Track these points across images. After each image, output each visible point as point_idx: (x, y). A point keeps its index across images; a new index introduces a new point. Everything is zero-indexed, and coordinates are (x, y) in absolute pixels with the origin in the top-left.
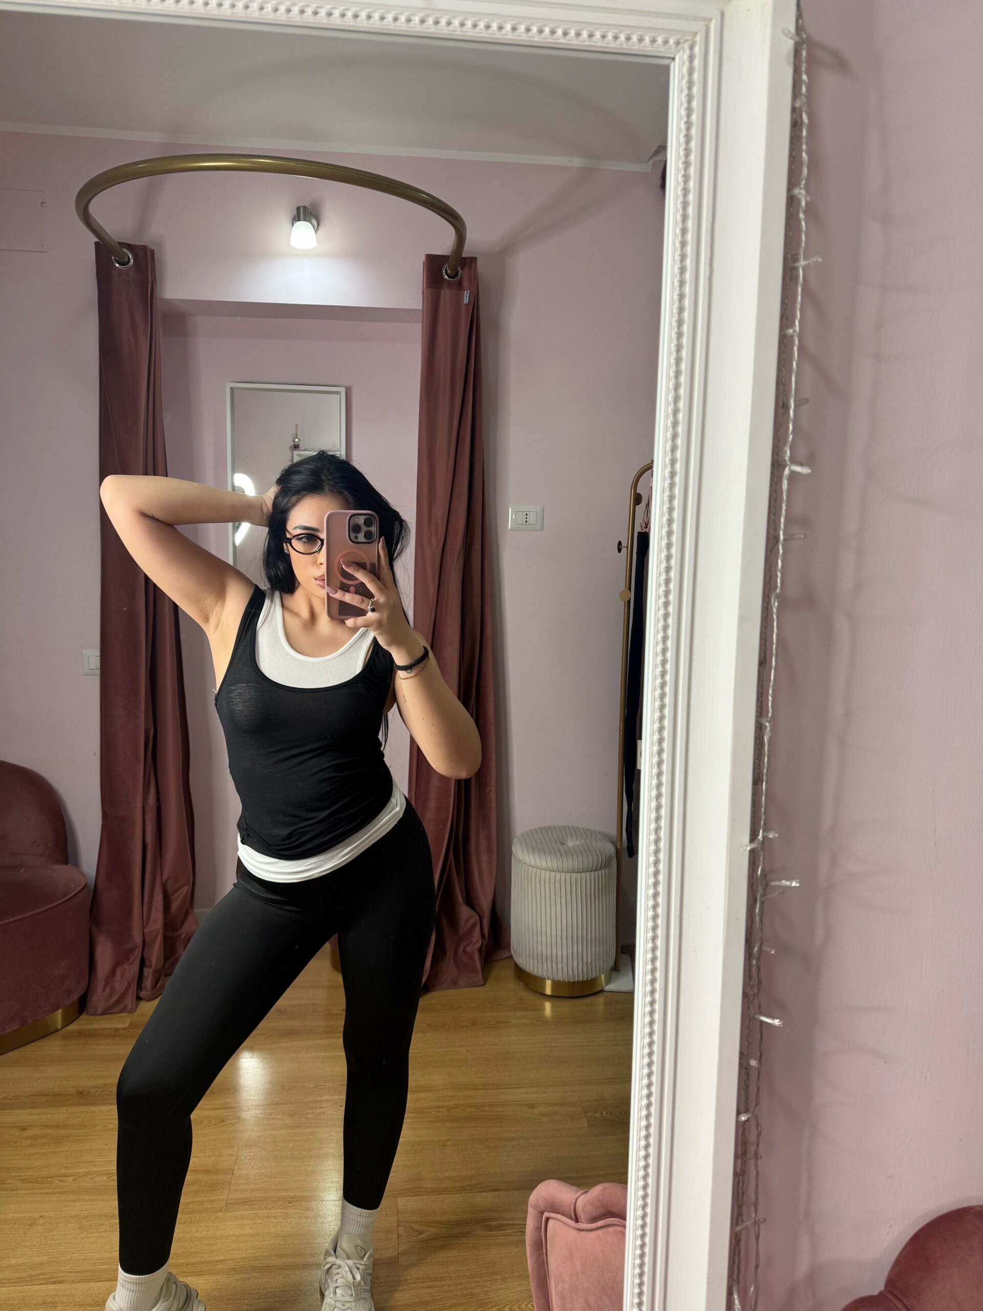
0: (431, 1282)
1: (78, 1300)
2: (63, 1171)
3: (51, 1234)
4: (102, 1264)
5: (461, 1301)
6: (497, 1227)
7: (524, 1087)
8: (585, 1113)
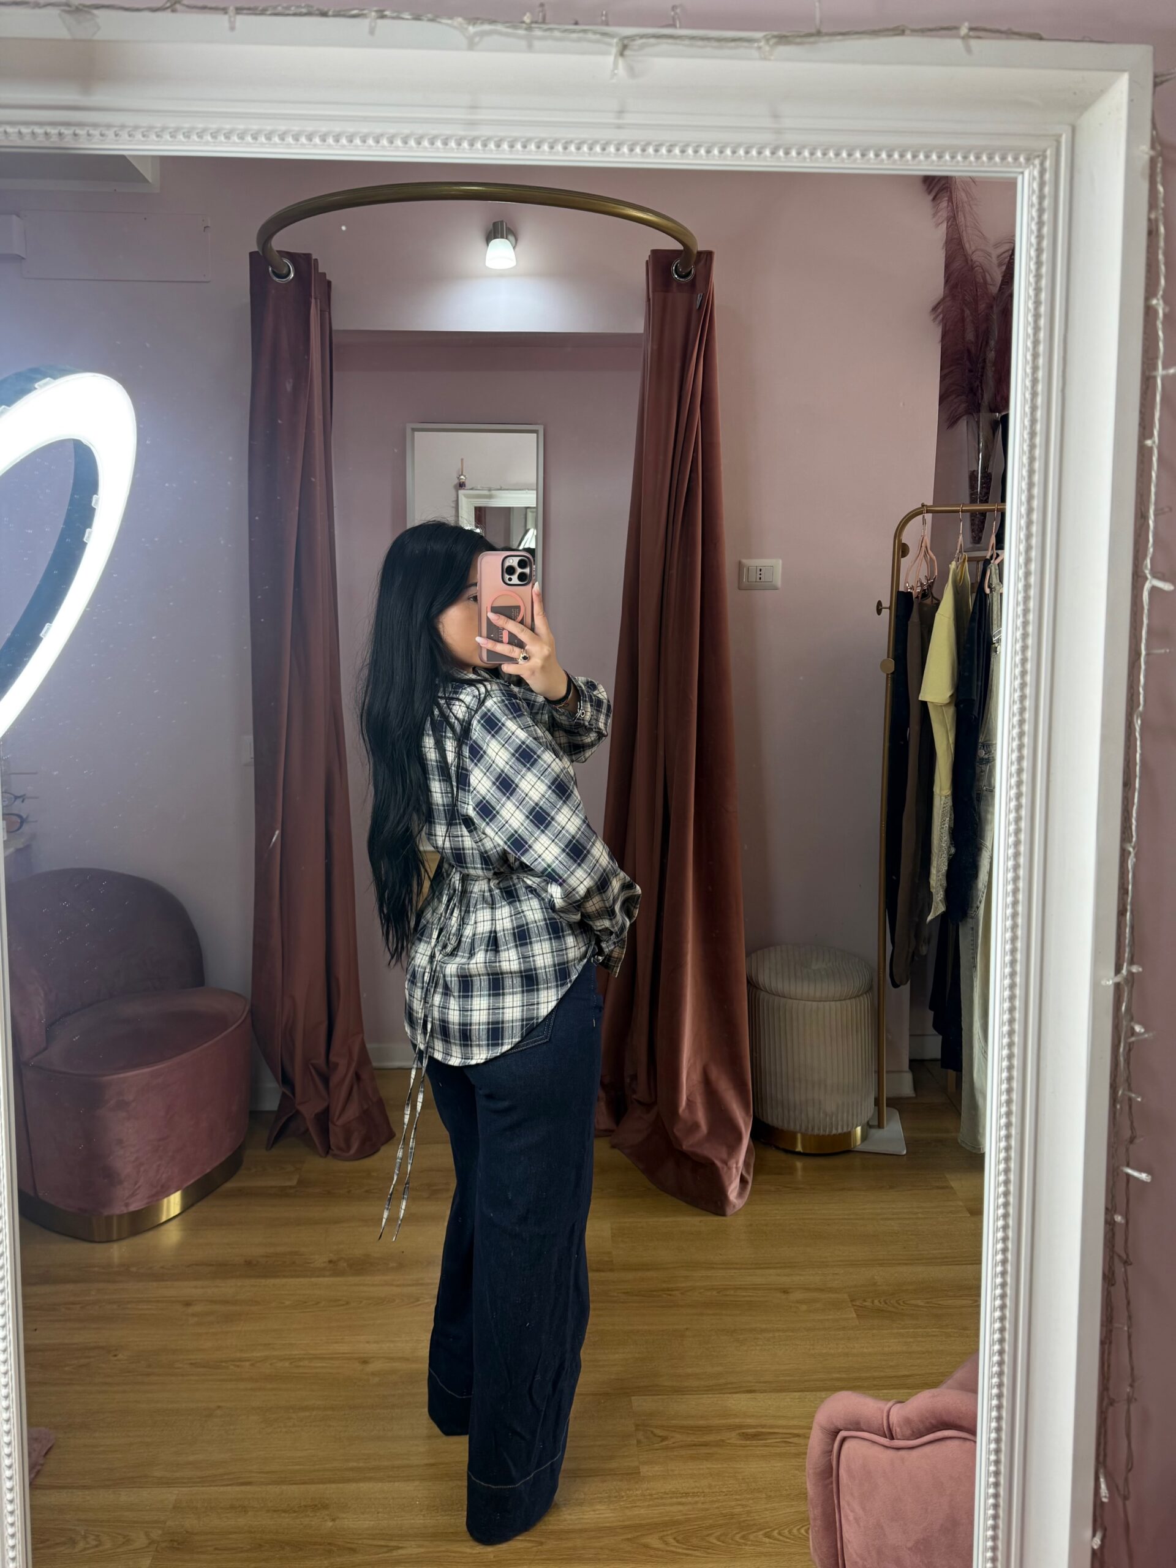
0: (681, 1497)
1: (271, 1504)
2: (239, 1355)
3: (232, 1427)
4: (294, 1464)
6: (755, 1435)
7: (775, 1268)
8: (852, 1301)
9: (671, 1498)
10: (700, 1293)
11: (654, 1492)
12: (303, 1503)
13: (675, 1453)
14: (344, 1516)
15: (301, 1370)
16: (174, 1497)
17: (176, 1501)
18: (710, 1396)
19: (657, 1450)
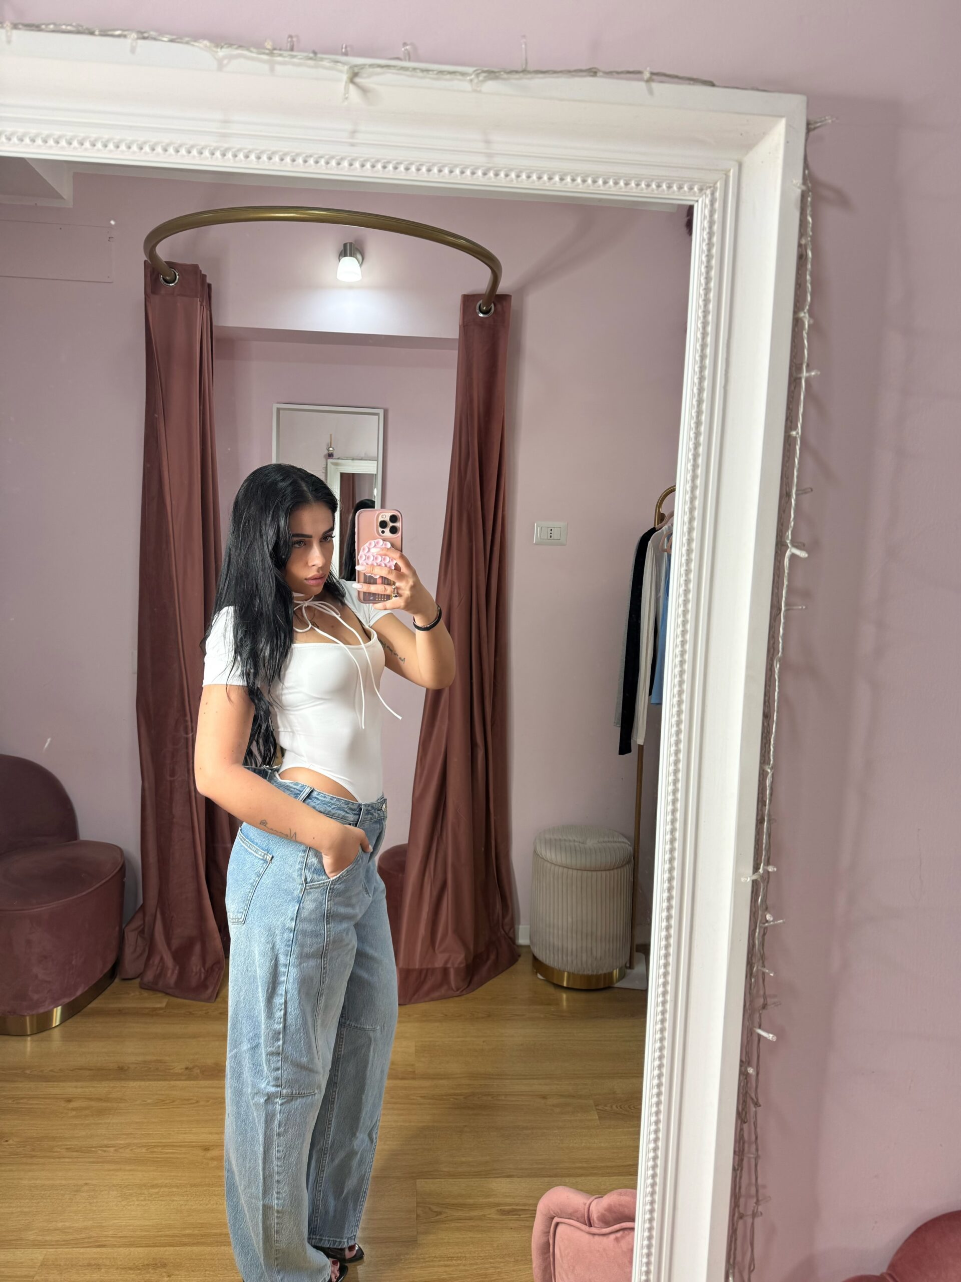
0: (447, 1261)
1: (119, 1263)
2: (106, 1142)
3: (95, 1200)
4: (142, 1230)
6: (511, 1211)
7: (537, 1079)
8: (596, 1106)
9: (440, 1261)
10: (478, 1098)
11: (427, 1256)
12: (146, 1262)
13: (447, 1226)
14: (178, 1273)
15: (155, 1156)
16: (41, 1258)
17: (44, 1259)
18: (478, 1179)
19: (432, 1222)
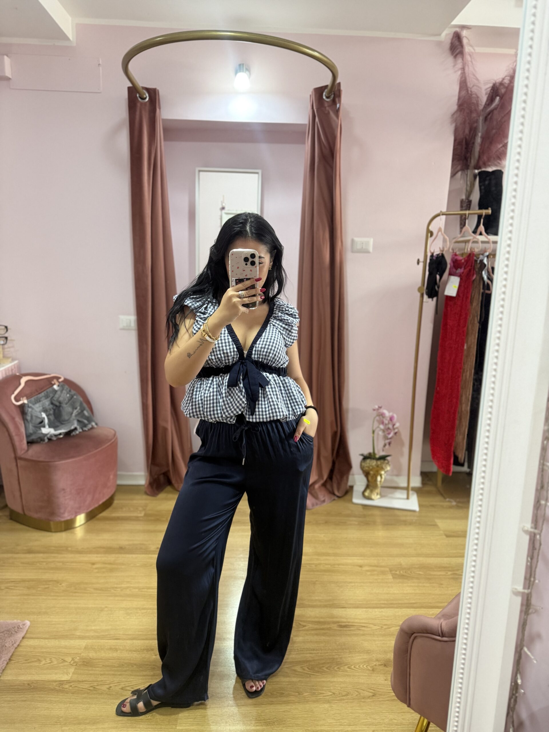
0: (312, 651)
1: (128, 648)
2: (116, 586)
3: (112, 616)
4: (139, 632)
5: (328, 661)
6: (345, 626)
7: (356, 556)
8: (391, 571)
9: (307, 651)
10: (323, 566)
11: (299, 648)
12: (142, 648)
13: (309, 632)
15: (143, 593)
17: (86, 645)
18: (326, 609)
19: (302, 631)
